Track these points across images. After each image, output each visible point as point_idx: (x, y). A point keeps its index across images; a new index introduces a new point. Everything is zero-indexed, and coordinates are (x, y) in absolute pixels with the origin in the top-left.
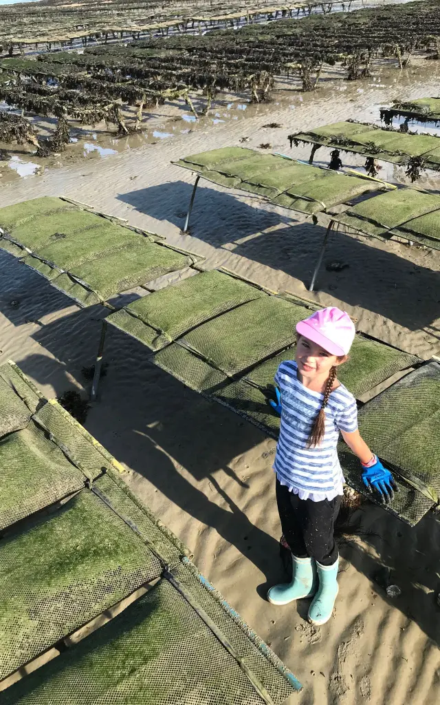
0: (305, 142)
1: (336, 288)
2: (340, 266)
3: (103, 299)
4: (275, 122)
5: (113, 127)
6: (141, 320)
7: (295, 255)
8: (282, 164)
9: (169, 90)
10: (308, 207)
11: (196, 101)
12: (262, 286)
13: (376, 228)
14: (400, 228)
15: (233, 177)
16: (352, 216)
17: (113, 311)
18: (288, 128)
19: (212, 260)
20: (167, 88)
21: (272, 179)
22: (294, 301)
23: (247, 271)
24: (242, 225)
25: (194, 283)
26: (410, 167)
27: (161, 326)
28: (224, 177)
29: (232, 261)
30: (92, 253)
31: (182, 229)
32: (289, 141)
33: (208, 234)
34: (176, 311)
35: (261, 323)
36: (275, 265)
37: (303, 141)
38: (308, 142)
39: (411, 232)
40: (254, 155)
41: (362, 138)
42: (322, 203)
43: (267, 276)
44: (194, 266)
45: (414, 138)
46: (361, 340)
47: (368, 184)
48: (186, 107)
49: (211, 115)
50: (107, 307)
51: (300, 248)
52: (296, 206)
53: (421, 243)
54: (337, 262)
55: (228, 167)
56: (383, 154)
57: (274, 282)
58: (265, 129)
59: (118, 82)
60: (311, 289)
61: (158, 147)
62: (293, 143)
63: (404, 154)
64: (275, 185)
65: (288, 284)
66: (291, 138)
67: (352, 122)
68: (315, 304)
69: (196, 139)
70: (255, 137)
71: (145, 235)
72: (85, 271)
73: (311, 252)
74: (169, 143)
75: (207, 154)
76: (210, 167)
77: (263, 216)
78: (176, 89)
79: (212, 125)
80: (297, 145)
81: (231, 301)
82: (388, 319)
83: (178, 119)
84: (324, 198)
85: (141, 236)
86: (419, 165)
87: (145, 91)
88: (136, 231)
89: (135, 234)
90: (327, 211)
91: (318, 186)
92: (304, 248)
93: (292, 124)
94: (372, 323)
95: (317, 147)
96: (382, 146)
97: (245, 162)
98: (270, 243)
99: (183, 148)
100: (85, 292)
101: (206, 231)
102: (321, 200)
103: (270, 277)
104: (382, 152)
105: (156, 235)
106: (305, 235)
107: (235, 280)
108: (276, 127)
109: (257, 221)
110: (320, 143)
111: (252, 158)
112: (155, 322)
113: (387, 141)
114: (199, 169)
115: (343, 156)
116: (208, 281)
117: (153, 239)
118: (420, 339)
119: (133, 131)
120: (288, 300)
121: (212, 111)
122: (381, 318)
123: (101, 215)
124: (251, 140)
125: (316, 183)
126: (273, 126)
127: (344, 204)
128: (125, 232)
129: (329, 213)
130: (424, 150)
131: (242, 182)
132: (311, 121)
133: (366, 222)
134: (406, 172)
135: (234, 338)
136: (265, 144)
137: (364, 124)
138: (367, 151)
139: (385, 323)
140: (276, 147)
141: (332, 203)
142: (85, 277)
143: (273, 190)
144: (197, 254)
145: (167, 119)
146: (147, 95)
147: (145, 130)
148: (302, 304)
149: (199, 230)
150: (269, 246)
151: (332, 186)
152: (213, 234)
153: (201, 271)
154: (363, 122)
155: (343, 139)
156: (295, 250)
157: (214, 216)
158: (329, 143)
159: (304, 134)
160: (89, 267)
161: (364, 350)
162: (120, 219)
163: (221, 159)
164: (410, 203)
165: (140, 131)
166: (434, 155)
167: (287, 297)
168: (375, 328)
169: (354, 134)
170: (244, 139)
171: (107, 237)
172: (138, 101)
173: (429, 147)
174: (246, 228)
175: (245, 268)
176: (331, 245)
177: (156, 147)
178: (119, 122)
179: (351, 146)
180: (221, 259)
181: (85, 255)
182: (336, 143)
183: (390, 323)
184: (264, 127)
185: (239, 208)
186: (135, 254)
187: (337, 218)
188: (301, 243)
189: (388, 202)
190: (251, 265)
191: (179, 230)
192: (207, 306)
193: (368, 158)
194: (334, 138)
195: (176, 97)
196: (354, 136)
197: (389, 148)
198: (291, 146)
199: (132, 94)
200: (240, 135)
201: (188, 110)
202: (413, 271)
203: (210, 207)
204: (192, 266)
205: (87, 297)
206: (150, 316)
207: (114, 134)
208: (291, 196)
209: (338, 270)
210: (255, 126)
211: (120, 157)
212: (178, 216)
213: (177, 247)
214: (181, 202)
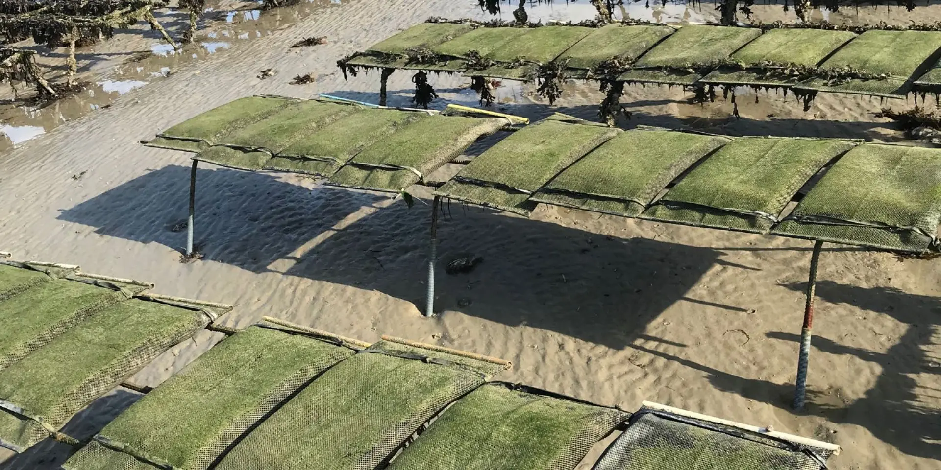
0: (366, 67)
1: (470, 303)
2: (467, 262)
3: (52, 429)
4: (312, 35)
5: (26, 89)
6: (131, 453)
7: (391, 257)
8: (336, 114)
9: (117, 13)
10: (393, 182)
11: (170, 20)
12: (341, 337)
13: (509, 196)
14: (546, 190)
15: (256, 150)
16: (467, 183)
17: (76, 448)
18: (335, 42)
19: (247, 297)
20: (113, 9)
21: (324, 142)
22: (399, 354)
23: (313, 304)
24: (290, 223)
25: (217, 360)
26: (542, 80)
27: (170, 459)
28: (240, 154)
29: (284, 291)
30: (19, 344)
31: (184, 252)
32: (339, 69)
33: (231, 252)
34: (193, 421)
35: (349, 409)
36: (360, 283)
37: (362, 66)
38: (372, 67)
39: (565, 193)
40: (285, 106)
41: (458, 46)
42: (415, 171)
43: (350, 306)
44: (214, 325)
45: (539, 32)
46: (524, 399)
47: (480, 123)
48: (154, 33)
49: (199, 40)
50: (63, 441)
51: (397, 245)
52: (372, 182)
53: (583, 207)
54: (462, 256)
55: (244, 134)
56: (495, 67)
57: (364, 314)
58: (297, 50)
59: (23, 11)
60: (430, 312)
61: (114, 111)
62: (348, 73)
63: (527, 62)
64: (330, 153)
65: (388, 313)
66: (342, 64)
67: (436, 21)
68: (436, 350)
69: (180, 86)
70: (283, 67)
71: (116, 289)
72: (11, 381)
73: (415, 248)
74: (135, 100)
75: (203, 119)
76: (212, 140)
77: (322, 201)
78: (129, 8)
79: (205, 56)
80: (354, 73)
81: (291, 379)
82: (566, 338)
83: (142, 56)
84: (416, 161)
85: (108, 291)
86: (555, 76)
87: (75, 21)
88: (96, 284)
89: (95, 290)
90: (425, 181)
91: (401, 143)
92: (404, 243)
93: (342, 33)
94: (541, 352)
95: (387, 73)
96: (492, 55)
97: (273, 121)
98: (345, 247)
99: (161, 106)
100: (16, 422)
101: (226, 248)
102: (412, 166)
103: (354, 308)
104: (493, 65)
105: (134, 283)
106: (399, 221)
107: (291, 339)
108: (315, 44)
109: (313, 213)
110: (391, 65)
111: (283, 113)
112: (156, 452)
113: (497, 45)
114: (193, 147)
115: (432, 79)
116: (243, 351)
117: (129, 291)
118: (622, 363)
119: (65, 91)
120: (389, 353)
121: (201, 33)
122: (554, 337)
123: (26, 266)
124: (276, 72)
125: (396, 139)
126: (310, 42)
127: (450, 162)
128: (75, 291)
129: (429, 184)
130: (557, 50)
131: (274, 156)
132: (372, 24)
133: (490, 189)
134: (538, 90)
135: (309, 450)
136: (302, 76)
137: (455, 22)
138: (469, 67)
139: (561, 346)
140: (321, 77)
141: (430, 166)
142: (11, 394)
143: (329, 163)
144: (215, 304)
145: (123, 58)
146: (78, 27)
147: (87, 84)
148: (414, 357)
149: (215, 247)
150: (344, 251)
151: (424, 137)
152: (240, 251)
153: (229, 333)
154: (453, 20)
155: (428, 53)
156: (388, 249)
157: (236, 217)
158: (406, 64)
159: (361, 54)
160: (17, 374)
161: (532, 419)
162: (63, 266)
163: (230, 123)
164: (554, 144)
165: (78, 89)
166: (574, 56)
167: (388, 348)
168: (547, 360)
169: (442, 42)
170: (265, 74)
171: (44, 307)
172: (64, 38)
173: (564, 44)
174: (297, 228)
175: (308, 299)
176: (446, 230)
177: (113, 112)
178: (36, 80)
179: (442, 63)
180: (263, 292)
181: (6, 351)
182: (418, 63)
183: (571, 343)
184: (295, 46)
185: (278, 194)
186: (101, 329)
187: (443, 190)
188: (397, 235)
189: (519, 150)
190: (318, 293)
191: (178, 255)
192: (249, 399)
193: (473, 78)
194: (412, 54)
195: (133, 22)
196: (444, 45)
197: (502, 56)
198: (346, 77)
199: (51, 30)
200: (256, 67)
201: (160, 38)
202: (587, 246)
203: (226, 203)
204: (209, 327)
205: (21, 431)
206: (146, 443)
207: (31, 101)
208: (362, 167)
209: (466, 269)
210: (279, 47)
211: (48, 142)
212: (172, 229)
213: (177, 298)
214: (174, 204)
